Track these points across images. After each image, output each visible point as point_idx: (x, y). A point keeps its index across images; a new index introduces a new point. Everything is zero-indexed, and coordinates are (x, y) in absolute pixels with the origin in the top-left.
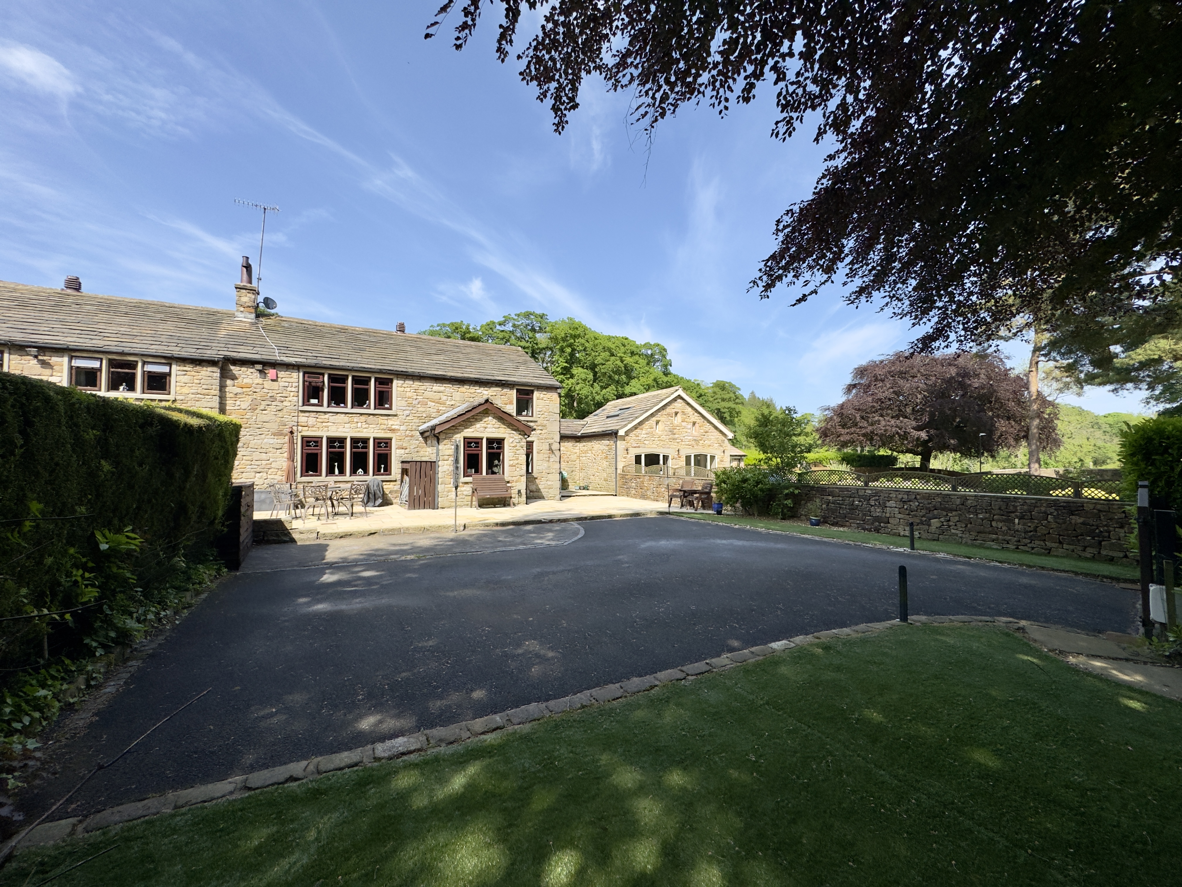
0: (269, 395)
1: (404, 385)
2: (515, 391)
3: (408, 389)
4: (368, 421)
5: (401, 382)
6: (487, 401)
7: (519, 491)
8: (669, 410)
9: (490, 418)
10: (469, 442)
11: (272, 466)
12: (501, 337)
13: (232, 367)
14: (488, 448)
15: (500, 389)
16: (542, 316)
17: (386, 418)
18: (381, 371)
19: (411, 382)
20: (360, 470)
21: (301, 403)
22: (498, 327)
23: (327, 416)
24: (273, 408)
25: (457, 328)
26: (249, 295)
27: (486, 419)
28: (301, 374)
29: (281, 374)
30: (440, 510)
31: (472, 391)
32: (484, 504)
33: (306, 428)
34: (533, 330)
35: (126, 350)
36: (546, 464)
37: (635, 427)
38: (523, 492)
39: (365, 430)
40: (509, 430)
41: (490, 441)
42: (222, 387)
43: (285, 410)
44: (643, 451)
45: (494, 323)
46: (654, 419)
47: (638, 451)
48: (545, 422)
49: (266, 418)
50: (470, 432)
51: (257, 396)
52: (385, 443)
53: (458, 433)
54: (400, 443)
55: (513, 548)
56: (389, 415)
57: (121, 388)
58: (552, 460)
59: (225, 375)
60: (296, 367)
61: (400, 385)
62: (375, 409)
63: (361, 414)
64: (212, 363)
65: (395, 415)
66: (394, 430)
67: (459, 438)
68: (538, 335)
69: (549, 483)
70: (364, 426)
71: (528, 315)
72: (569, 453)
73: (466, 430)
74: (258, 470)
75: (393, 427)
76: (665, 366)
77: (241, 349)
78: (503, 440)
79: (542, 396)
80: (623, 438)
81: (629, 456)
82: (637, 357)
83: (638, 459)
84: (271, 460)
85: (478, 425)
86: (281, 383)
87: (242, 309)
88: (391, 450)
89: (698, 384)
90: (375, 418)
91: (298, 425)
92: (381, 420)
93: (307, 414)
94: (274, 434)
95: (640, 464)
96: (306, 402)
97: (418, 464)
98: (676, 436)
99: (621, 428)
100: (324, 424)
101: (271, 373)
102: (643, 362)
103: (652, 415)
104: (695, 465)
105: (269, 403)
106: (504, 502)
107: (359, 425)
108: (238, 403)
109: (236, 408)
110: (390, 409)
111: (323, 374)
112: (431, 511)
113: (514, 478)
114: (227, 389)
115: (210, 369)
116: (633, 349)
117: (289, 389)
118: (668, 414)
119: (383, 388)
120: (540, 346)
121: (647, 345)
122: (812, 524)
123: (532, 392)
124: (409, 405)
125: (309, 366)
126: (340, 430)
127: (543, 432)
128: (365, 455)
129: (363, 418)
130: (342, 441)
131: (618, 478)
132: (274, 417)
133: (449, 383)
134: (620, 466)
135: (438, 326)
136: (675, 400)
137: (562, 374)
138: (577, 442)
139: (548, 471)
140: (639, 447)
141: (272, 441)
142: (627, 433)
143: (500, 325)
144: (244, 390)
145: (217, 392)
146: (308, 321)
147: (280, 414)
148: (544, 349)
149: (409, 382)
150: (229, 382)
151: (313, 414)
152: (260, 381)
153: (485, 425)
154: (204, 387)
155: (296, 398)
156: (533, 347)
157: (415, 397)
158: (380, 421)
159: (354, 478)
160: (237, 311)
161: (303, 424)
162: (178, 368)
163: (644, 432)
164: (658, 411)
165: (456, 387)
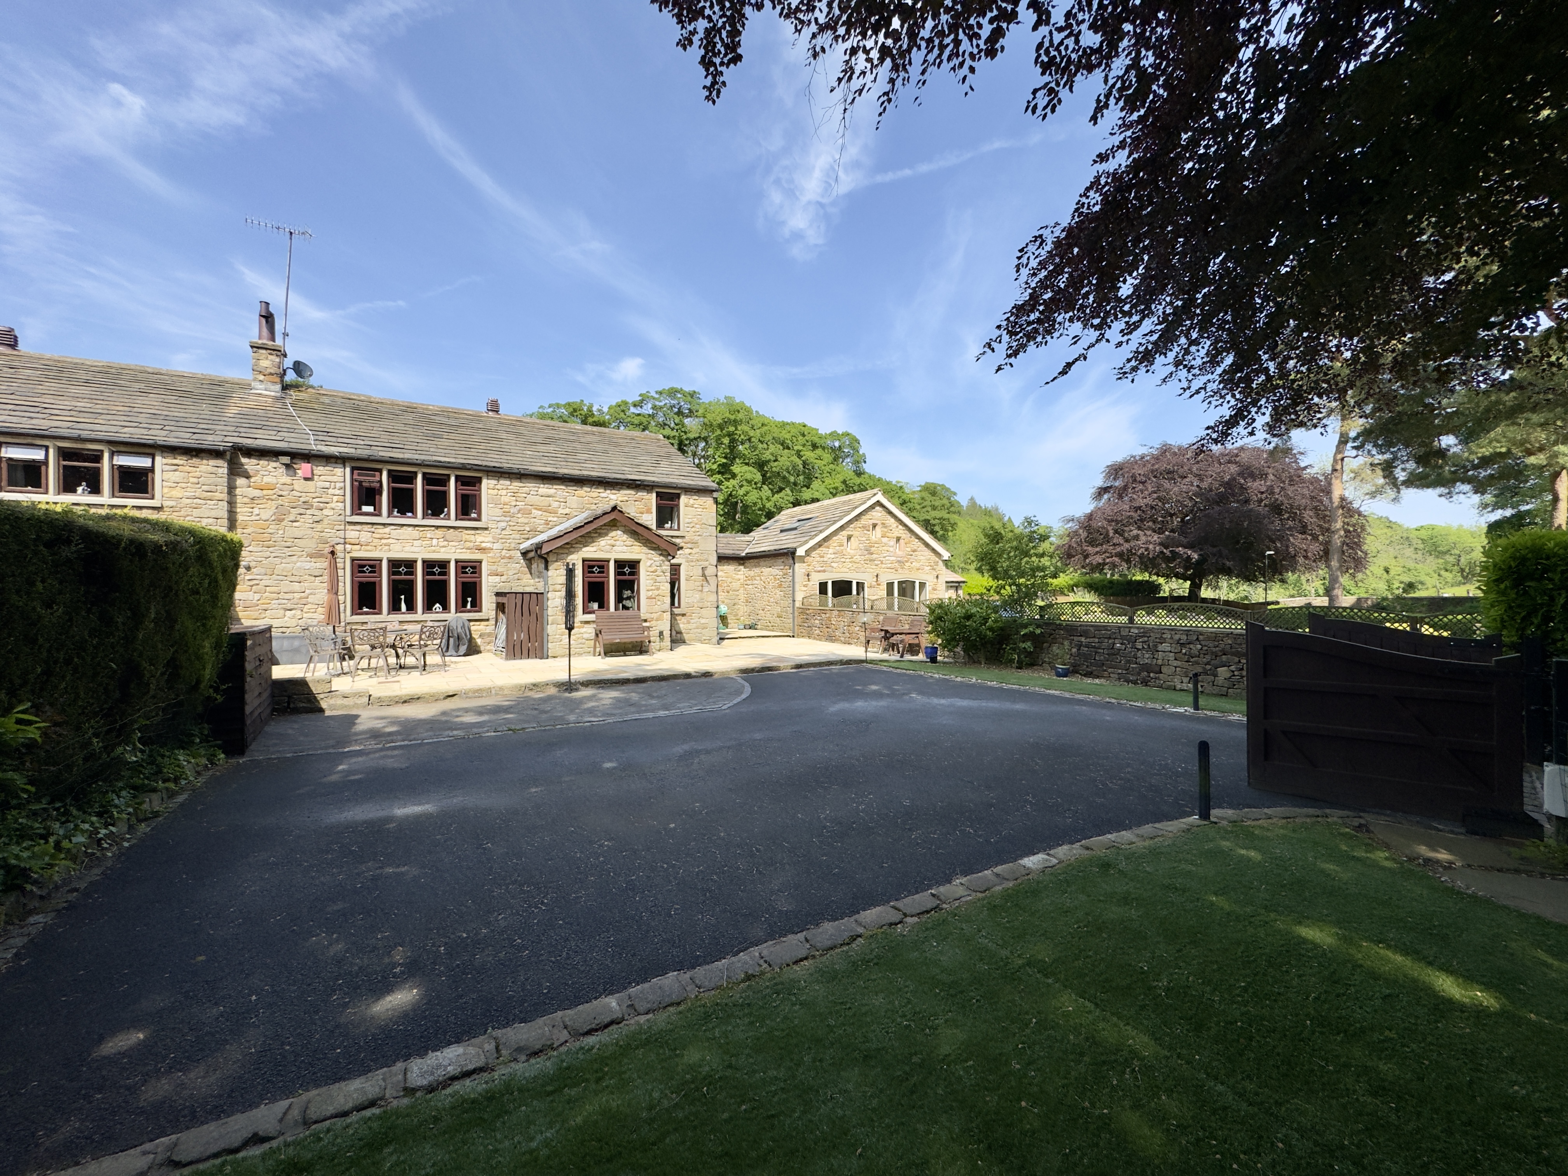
0: (302, 499)
1: (498, 487)
2: (654, 495)
3: (504, 492)
4: (447, 537)
5: (493, 482)
6: (614, 508)
7: (661, 633)
8: (864, 520)
9: (619, 532)
10: (590, 565)
11: (309, 600)
12: (636, 422)
13: (244, 460)
14: (618, 573)
15: (632, 492)
16: (693, 395)
17: (473, 532)
18: (463, 467)
19: (508, 483)
20: (438, 605)
21: (348, 512)
22: (633, 410)
23: (387, 530)
24: (308, 519)
25: (575, 410)
26: (270, 357)
27: (613, 534)
28: (348, 470)
29: (320, 470)
30: (550, 660)
31: (595, 495)
32: (612, 650)
33: (358, 547)
34: (680, 413)
35: (85, 434)
36: (697, 596)
37: (819, 545)
38: (667, 634)
39: (443, 550)
40: (645, 550)
41: (620, 564)
42: (231, 489)
43: (326, 521)
44: (830, 577)
45: (625, 403)
46: (845, 533)
47: (823, 577)
48: (697, 538)
49: (298, 533)
50: (591, 552)
51: (284, 501)
52: (473, 567)
53: (573, 553)
54: (494, 568)
55: (650, 715)
56: (477, 529)
57: (80, 490)
58: (706, 589)
59: (235, 471)
60: (340, 460)
61: (491, 486)
62: (456, 520)
63: (437, 527)
64: (215, 453)
65: (486, 529)
66: (484, 549)
67: (576, 559)
68: (687, 421)
69: (703, 621)
70: (442, 544)
71: (673, 393)
72: (729, 580)
73: (584, 549)
74: (289, 606)
75: (484, 545)
76: (857, 463)
77: (259, 434)
78: (638, 562)
79: (692, 501)
80: (802, 559)
81: (810, 583)
82: (819, 451)
83: (823, 587)
84: (307, 591)
85: (603, 542)
86: (319, 483)
87: (261, 377)
88: (480, 577)
89: (901, 487)
90: (457, 532)
91: (345, 543)
92: (465, 535)
93: (358, 527)
94: (311, 556)
95: (826, 594)
96: (356, 509)
97: (519, 596)
98: (874, 556)
99: (801, 546)
100: (383, 541)
101: (304, 468)
102: (827, 457)
103: (842, 528)
104: (899, 595)
105: (302, 511)
106: (640, 648)
107: (435, 542)
108: (256, 511)
109: (253, 518)
110: (478, 519)
111: (380, 471)
112: (538, 661)
113: (654, 616)
114: (238, 491)
115: (212, 462)
116: (816, 440)
117: (331, 491)
118: (864, 527)
119: (468, 490)
120: (691, 436)
121: (834, 435)
122: (1059, 675)
123: (678, 496)
124: (506, 514)
125: (359, 459)
126: (406, 549)
127: (693, 551)
128: (444, 584)
129: (440, 533)
130: (410, 564)
131: (796, 614)
132: (310, 532)
133: (562, 484)
134: (799, 597)
135: (549, 407)
136: (872, 507)
137: (719, 473)
138: (740, 564)
139: (700, 605)
140: (824, 571)
141: (307, 565)
142: (808, 553)
143: (635, 406)
144: (265, 492)
145: (225, 496)
146: (359, 395)
147: (319, 527)
148: (695, 439)
149: (505, 483)
150: (240, 481)
151: (366, 527)
152: (287, 480)
153: (612, 542)
154: (205, 488)
155: (341, 505)
156: (680, 436)
157: (514, 503)
158: (465, 537)
159: (429, 616)
160: (255, 380)
161: (352, 541)
162: (165, 461)
163: (831, 551)
164: (850, 522)
165: (571, 489)
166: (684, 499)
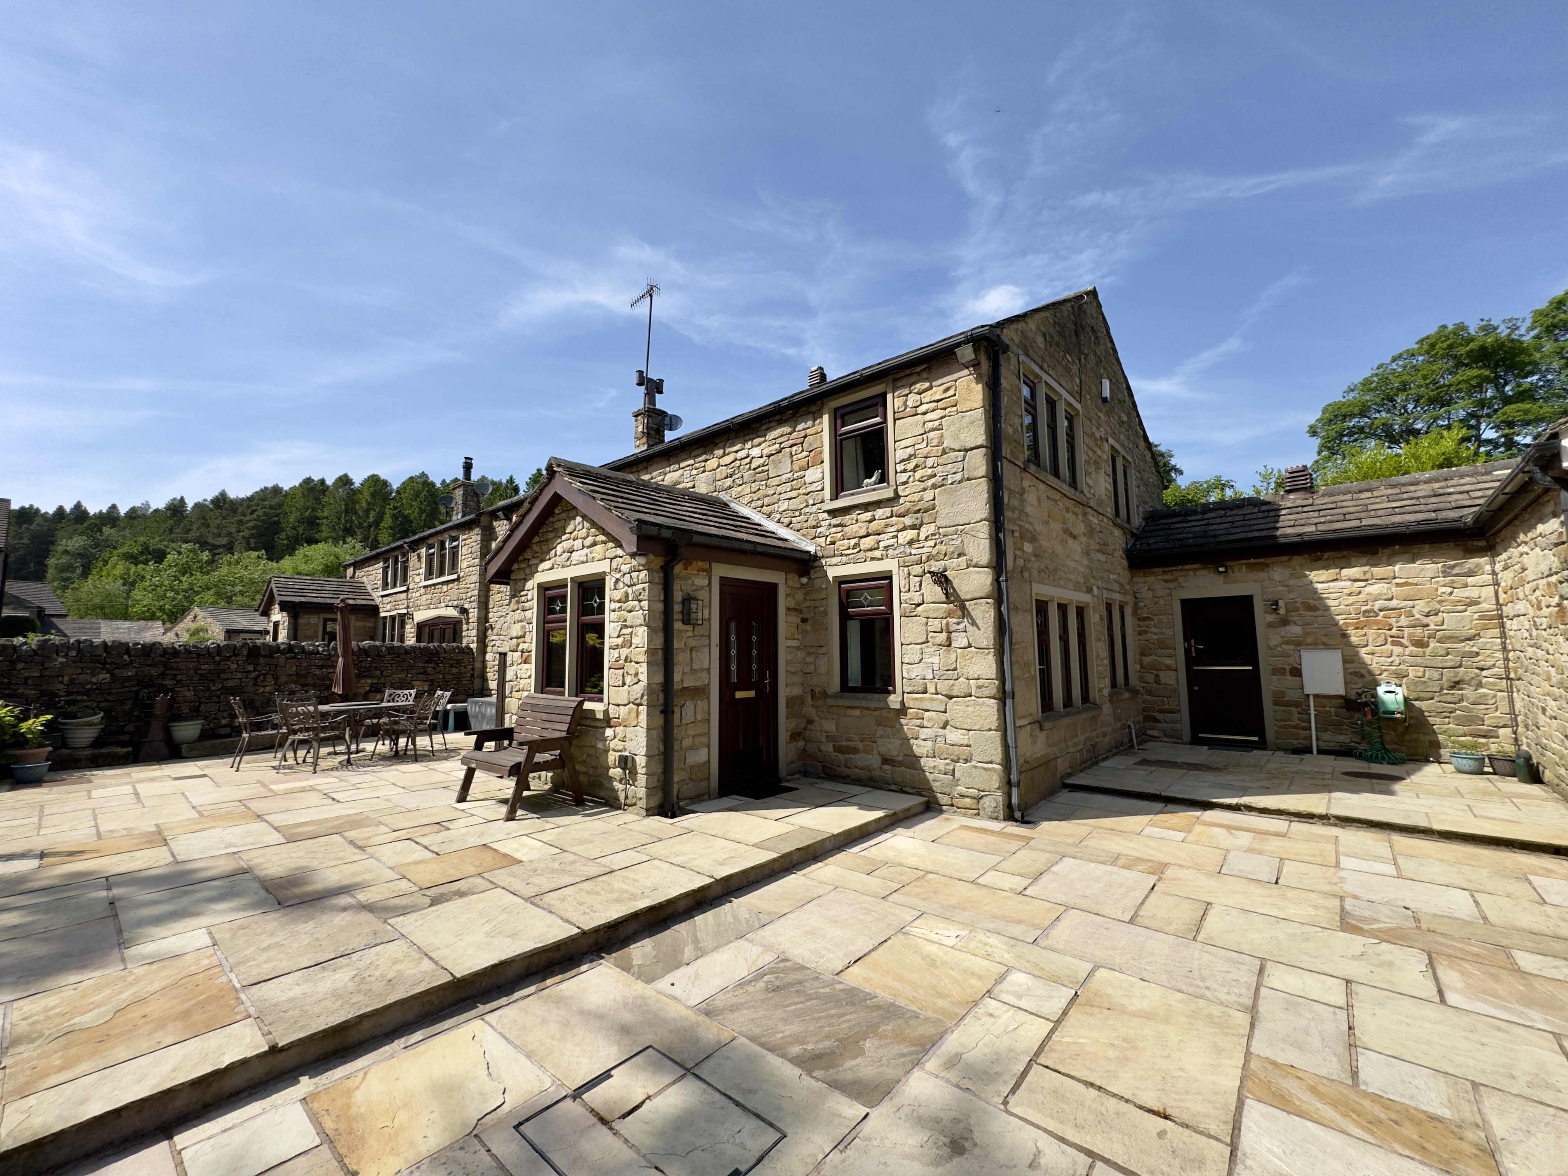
2: (828, 418)
10: (551, 598)
14: (583, 610)
27: (572, 525)
31: (730, 458)
40: (611, 549)
50: (548, 570)
64: (476, 523)
67: (531, 589)
73: (542, 567)
78: (602, 579)
79: (912, 400)
85: (560, 547)
87: (638, 443)
113: (621, 711)
115: (477, 531)
123: (883, 398)
127: (925, 531)
133: (689, 457)
139: (943, 686)
153: (570, 544)
154: (473, 556)
162: (462, 538)
165: (700, 461)
166: (893, 402)
